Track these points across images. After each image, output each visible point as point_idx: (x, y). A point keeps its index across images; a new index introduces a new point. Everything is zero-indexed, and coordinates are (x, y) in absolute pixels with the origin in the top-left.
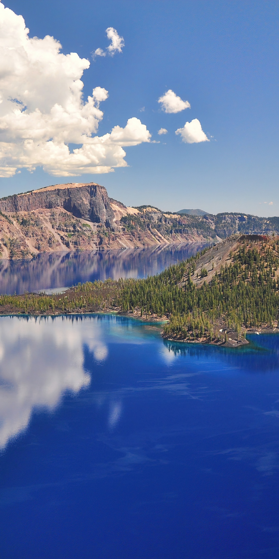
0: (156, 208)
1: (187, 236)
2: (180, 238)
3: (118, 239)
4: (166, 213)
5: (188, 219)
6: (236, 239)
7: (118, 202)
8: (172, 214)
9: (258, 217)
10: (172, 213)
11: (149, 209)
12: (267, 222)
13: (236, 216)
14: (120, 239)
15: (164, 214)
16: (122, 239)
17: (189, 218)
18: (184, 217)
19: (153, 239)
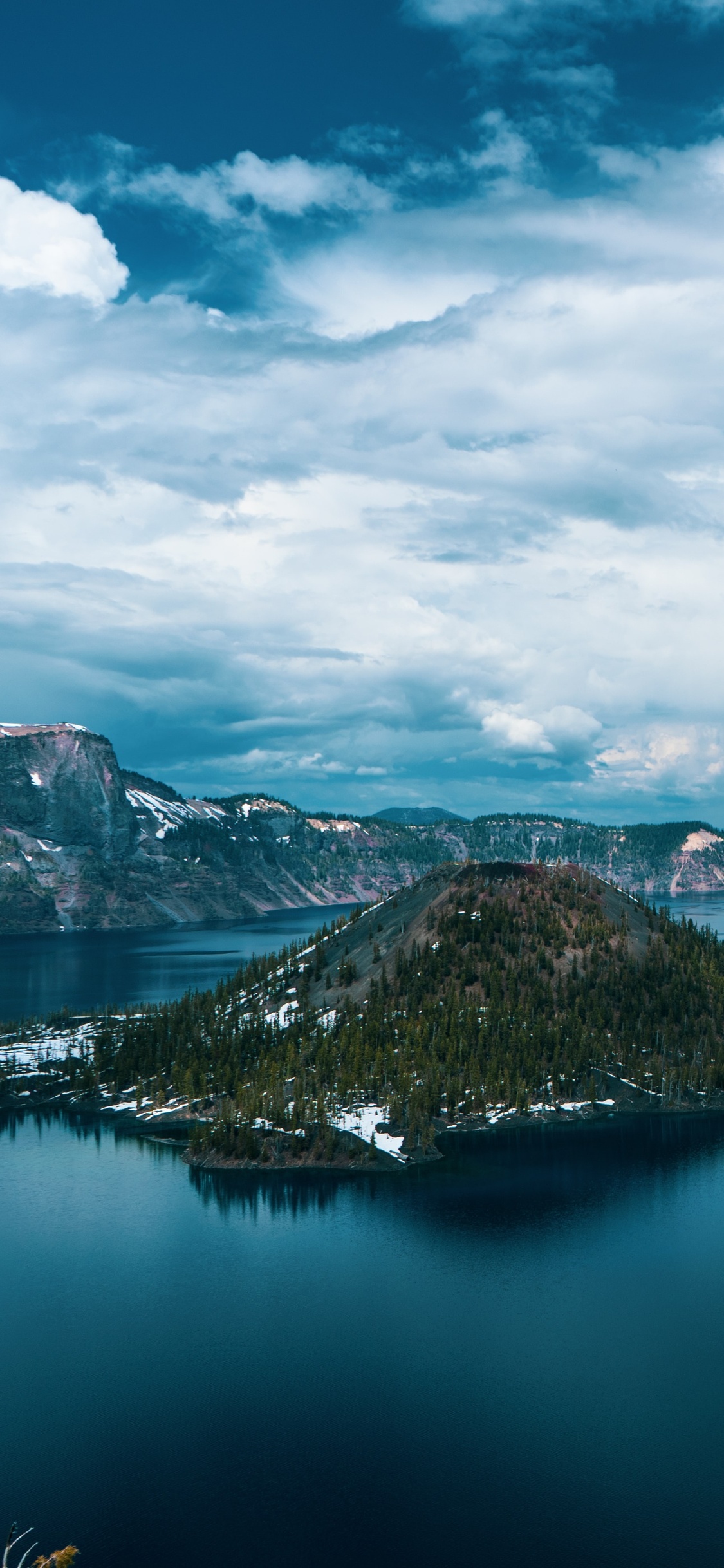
0: (283, 803)
1: (382, 882)
2: (360, 888)
3: (149, 897)
4: (318, 817)
5: (384, 835)
6: (450, 875)
7: (155, 782)
8: (335, 819)
9: (594, 826)
10: (336, 816)
11: (260, 803)
12: (618, 838)
13: (529, 825)
14: (157, 895)
15: (308, 820)
16: (166, 895)
17: (388, 832)
18: (372, 827)
19: (270, 895)
